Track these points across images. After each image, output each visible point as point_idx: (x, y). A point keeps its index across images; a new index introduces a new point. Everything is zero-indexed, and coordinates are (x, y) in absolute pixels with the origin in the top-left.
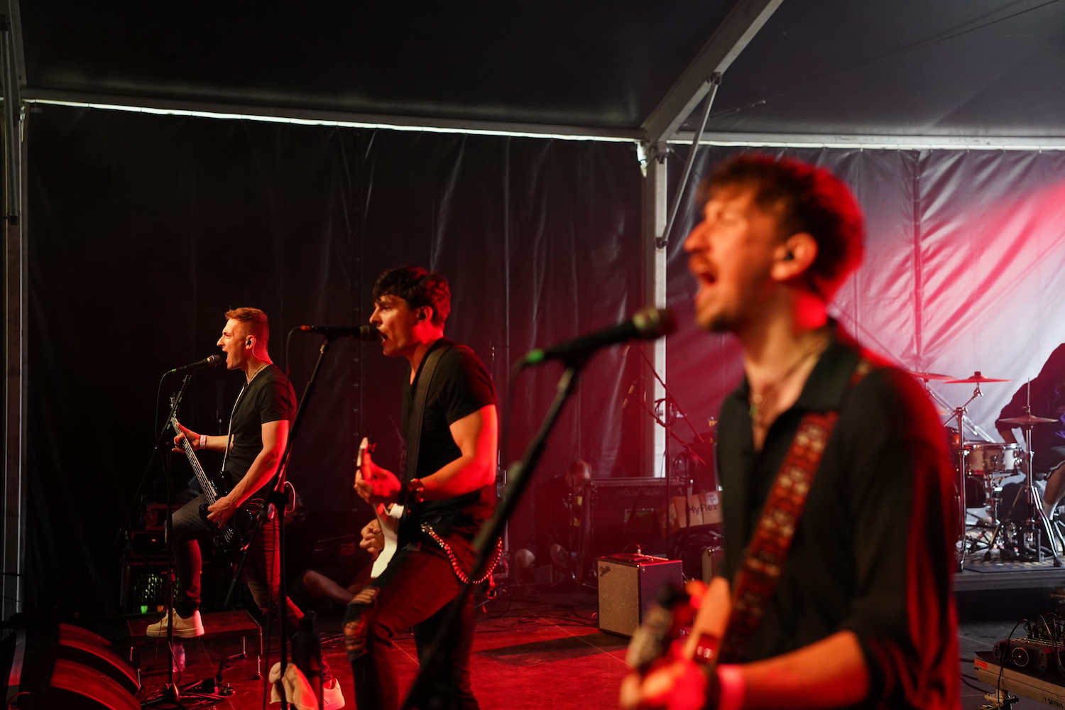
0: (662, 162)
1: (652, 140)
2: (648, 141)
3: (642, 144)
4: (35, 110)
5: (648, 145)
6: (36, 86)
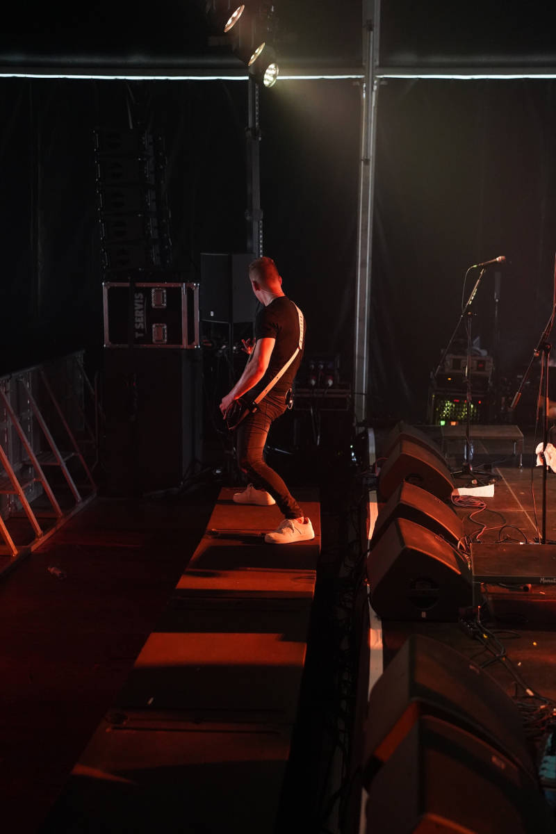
4: (383, 83)
6: (385, 65)
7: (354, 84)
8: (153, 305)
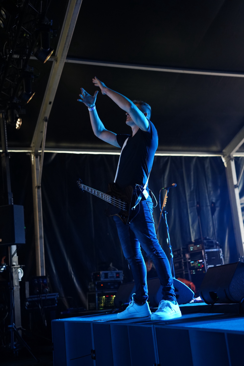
0: (232, 161)
1: (228, 155)
2: (226, 155)
3: (224, 157)
5: (226, 157)
7: (27, 154)
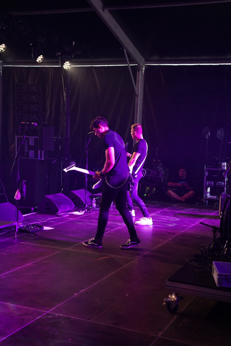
4: (147, 67)
6: (147, 60)
8: (30, 144)
